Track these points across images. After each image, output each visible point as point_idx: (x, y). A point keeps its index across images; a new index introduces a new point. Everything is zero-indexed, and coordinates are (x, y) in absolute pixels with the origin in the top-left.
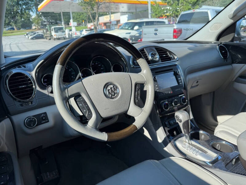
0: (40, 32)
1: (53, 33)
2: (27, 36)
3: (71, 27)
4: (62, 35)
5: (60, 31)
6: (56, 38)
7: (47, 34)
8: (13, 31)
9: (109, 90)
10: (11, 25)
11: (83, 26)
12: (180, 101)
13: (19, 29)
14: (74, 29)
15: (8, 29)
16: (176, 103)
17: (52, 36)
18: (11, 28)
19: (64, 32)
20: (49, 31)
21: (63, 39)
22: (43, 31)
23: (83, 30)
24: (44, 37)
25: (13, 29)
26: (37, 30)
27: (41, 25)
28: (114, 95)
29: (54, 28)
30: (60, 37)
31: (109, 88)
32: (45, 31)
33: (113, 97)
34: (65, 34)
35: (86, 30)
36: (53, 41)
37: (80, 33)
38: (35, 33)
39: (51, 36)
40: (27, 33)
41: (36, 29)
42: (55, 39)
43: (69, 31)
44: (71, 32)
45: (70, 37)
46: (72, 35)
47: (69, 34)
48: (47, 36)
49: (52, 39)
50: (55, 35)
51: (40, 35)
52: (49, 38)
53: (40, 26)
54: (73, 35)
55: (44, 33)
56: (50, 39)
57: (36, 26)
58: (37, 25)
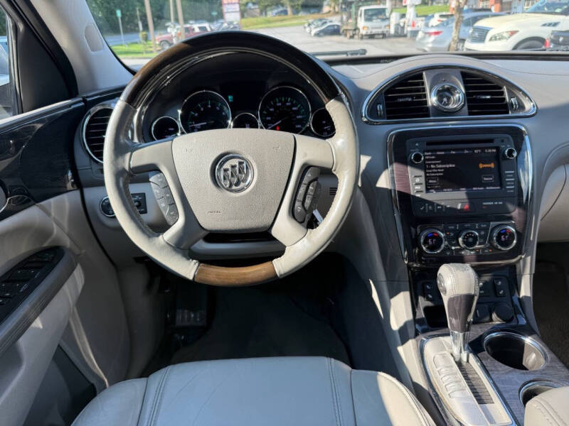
0: (335, 21)
1: (362, 23)
2: (308, 29)
3: (406, 6)
4: (380, 28)
5: (378, 18)
6: (366, 35)
7: (347, 25)
8: (286, 17)
9: (226, 170)
10: (283, 5)
11: (440, 5)
12: (491, 238)
13: (296, 12)
14: (410, 12)
15: (276, 14)
16: (471, 240)
17: (358, 29)
18: (282, 12)
19: (388, 19)
20: (354, 17)
21: (381, 36)
22: (342, 19)
23: (433, 16)
24: (341, 31)
25: (285, 12)
26: (331, 16)
27: (342, 3)
28: (237, 184)
29: (366, 10)
30: (374, 31)
31: (227, 165)
32: (345, 17)
33: (234, 187)
34: (389, 26)
35: (441, 16)
36: (359, 41)
37: (423, 23)
38: (326, 23)
39: (356, 29)
40: (310, 21)
41: (330, 12)
42: (362, 37)
43: (398, 17)
44: (403, 20)
45: (399, 31)
46: (403, 28)
47: (398, 25)
48: (347, 30)
49: (356, 37)
50: (364, 28)
51: (334, 26)
52: (351, 34)
53: (340, 6)
54: (406, 26)
55: (342, 21)
56: (352, 37)
57: (330, 6)
58: (333, 5)
